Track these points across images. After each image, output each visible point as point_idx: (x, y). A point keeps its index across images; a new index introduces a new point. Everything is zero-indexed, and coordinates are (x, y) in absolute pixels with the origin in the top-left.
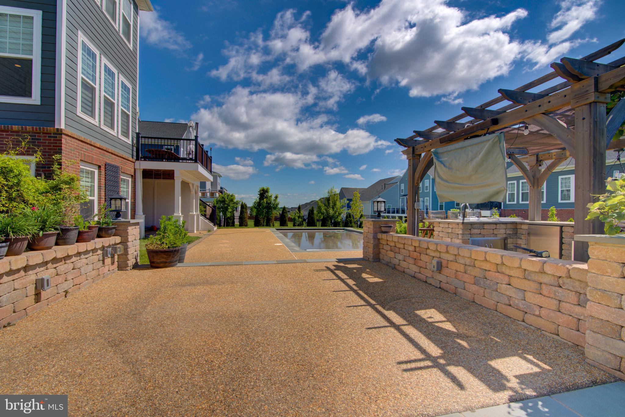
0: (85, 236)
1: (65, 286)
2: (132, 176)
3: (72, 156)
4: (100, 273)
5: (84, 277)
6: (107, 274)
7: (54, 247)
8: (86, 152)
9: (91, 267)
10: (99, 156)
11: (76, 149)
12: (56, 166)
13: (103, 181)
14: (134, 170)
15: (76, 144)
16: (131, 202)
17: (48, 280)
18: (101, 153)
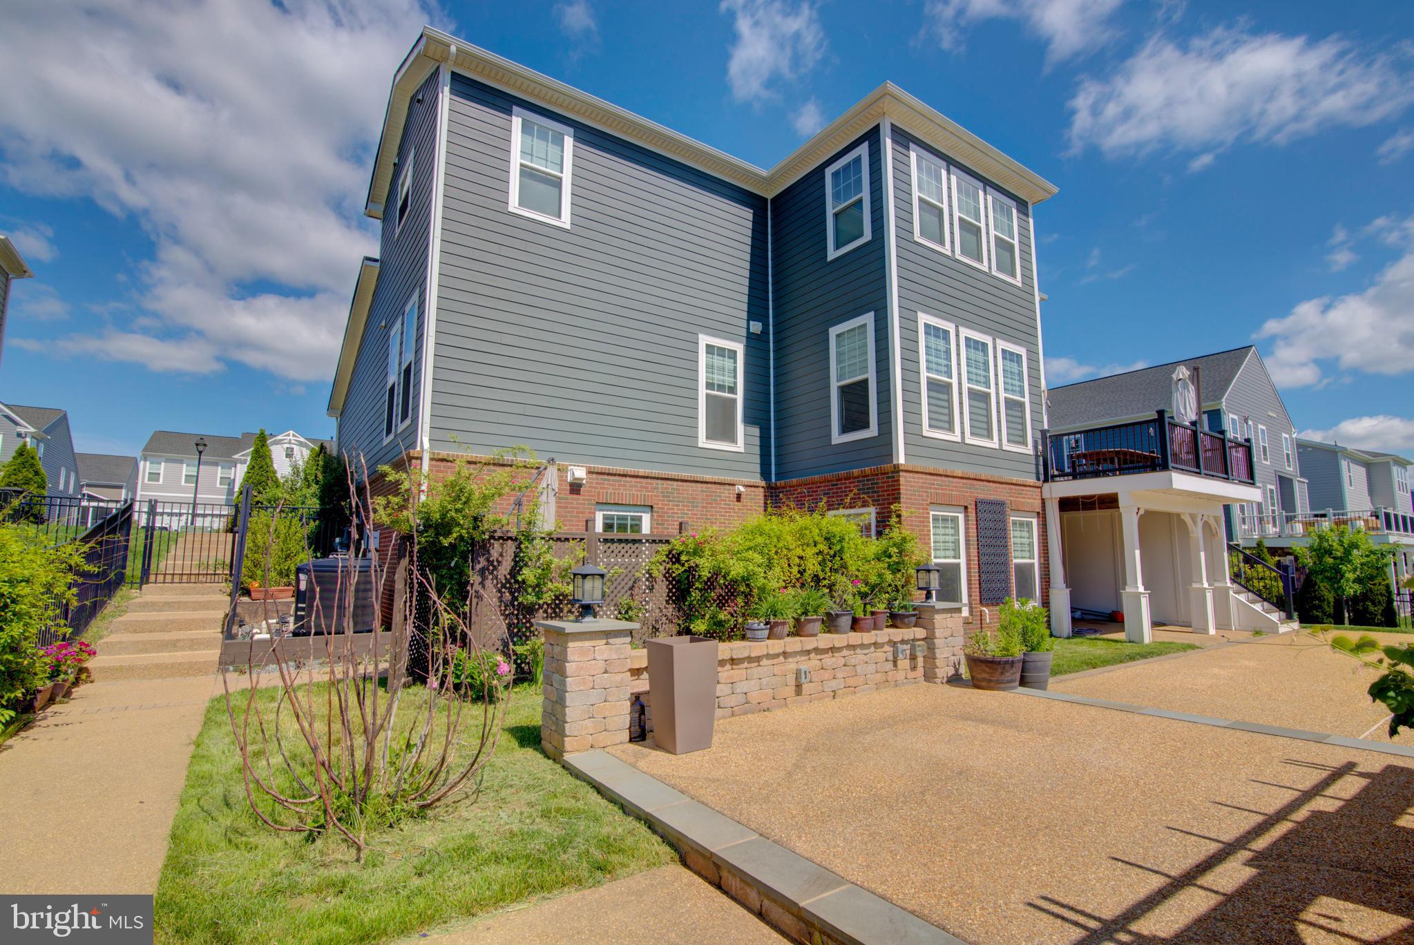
0: (862, 623)
1: (834, 684)
2: (1038, 513)
3: (916, 500)
4: (889, 679)
5: (862, 678)
6: (903, 683)
7: (820, 635)
8: (938, 489)
9: (872, 668)
10: (961, 491)
11: (922, 487)
12: (894, 519)
13: (973, 532)
14: (1040, 501)
15: (921, 481)
16: (1040, 564)
17: (805, 672)
18: (966, 484)
